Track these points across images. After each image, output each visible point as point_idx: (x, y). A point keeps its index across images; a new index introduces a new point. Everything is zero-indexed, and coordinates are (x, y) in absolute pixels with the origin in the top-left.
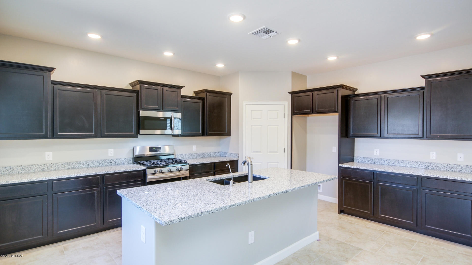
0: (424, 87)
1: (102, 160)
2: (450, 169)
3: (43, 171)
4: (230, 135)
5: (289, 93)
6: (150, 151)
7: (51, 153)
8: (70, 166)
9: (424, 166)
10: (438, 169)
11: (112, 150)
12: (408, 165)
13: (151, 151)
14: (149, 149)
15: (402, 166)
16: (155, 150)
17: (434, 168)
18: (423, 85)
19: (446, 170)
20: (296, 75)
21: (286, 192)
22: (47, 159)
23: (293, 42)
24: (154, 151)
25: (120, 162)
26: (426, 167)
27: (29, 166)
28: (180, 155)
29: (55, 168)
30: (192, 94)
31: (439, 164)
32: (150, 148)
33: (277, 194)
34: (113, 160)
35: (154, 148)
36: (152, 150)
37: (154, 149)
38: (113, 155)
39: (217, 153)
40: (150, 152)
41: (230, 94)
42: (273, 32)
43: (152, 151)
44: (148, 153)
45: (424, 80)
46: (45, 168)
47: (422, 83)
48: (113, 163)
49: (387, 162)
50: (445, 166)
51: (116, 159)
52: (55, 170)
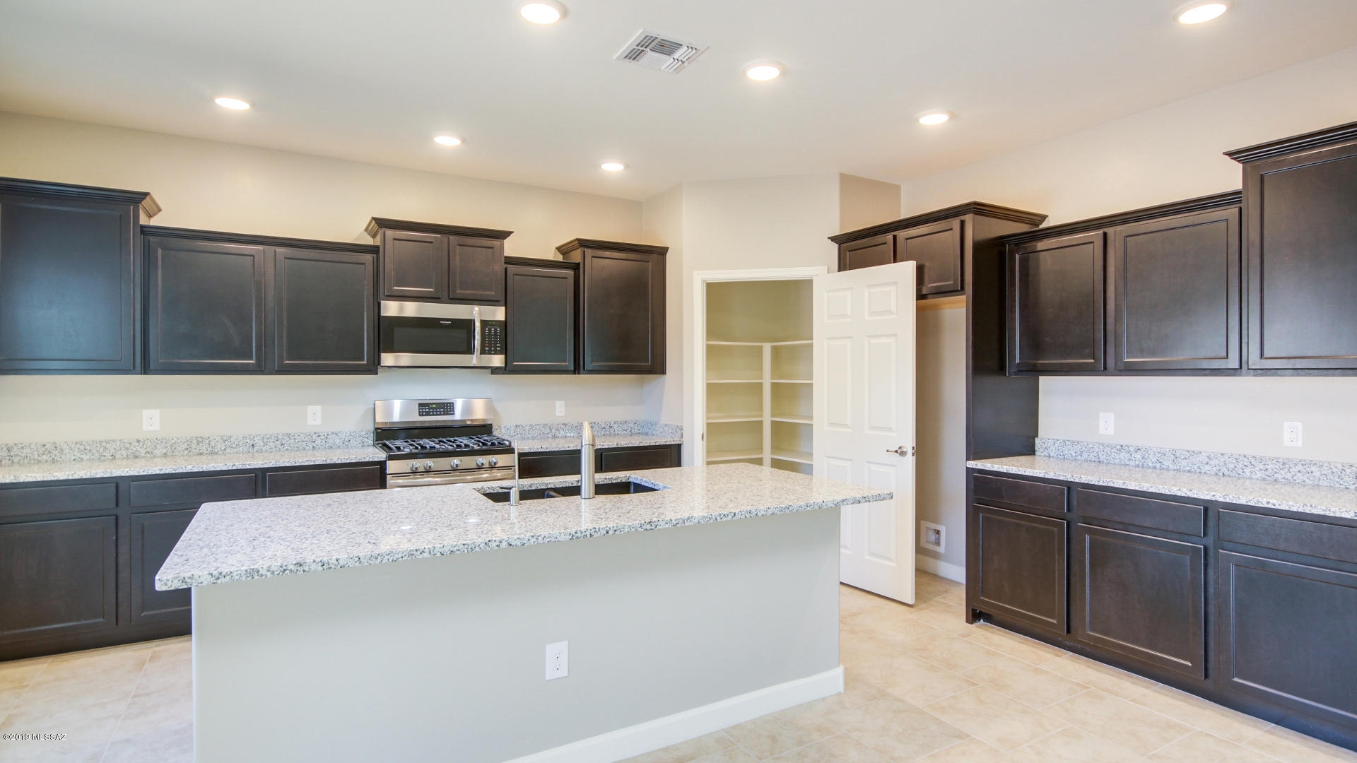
0: (1239, 192)
1: (288, 435)
2: (1354, 484)
3: (136, 457)
4: (663, 372)
5: (833, 239)
6: (419, 412)
7: (155, 413)
8: (203, 448)
9: (1261, 470)
10: (1310, 482)
11: (318, 408)
12: (1208, 467)
13: (423, 412)
14: (419, 409)
15: (1189, 471)
16: (437, 412)
17: (1295, 478)
18: (1238, 185)
19: (1337, 485)
20: (851, 184)
21: (648, 527)
22: (146, 428)
23: (763, 74)
24: (433, 415)
25: (337, 441)
26: (1267, 473)
27: (101, 442)
28: (513, 428)
29: (164, 451)
30: (551, 255)
31: (1312, 463)
32: (420, 405)
33: (611, 532)
34: (319, 436)
35: (435, 406)
36: (427, 410)
37: (433, 408)
38: (318, 422)
39: (632, 425)
40: (420, 415)
41: (662, 252)
42: (681, 45)
43: (428, 414)
44: (415, 417)
45: (1241, 166)
46: (139, 449)
47: (1231, 178)
48: (318, 442)
49: (1138, 456)
50: (1333, 473)
51: (326, 434)
52: (165, 455)
